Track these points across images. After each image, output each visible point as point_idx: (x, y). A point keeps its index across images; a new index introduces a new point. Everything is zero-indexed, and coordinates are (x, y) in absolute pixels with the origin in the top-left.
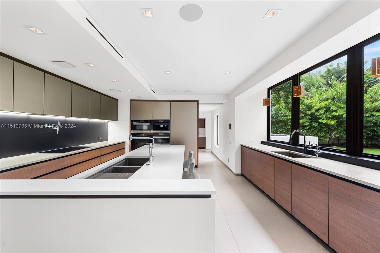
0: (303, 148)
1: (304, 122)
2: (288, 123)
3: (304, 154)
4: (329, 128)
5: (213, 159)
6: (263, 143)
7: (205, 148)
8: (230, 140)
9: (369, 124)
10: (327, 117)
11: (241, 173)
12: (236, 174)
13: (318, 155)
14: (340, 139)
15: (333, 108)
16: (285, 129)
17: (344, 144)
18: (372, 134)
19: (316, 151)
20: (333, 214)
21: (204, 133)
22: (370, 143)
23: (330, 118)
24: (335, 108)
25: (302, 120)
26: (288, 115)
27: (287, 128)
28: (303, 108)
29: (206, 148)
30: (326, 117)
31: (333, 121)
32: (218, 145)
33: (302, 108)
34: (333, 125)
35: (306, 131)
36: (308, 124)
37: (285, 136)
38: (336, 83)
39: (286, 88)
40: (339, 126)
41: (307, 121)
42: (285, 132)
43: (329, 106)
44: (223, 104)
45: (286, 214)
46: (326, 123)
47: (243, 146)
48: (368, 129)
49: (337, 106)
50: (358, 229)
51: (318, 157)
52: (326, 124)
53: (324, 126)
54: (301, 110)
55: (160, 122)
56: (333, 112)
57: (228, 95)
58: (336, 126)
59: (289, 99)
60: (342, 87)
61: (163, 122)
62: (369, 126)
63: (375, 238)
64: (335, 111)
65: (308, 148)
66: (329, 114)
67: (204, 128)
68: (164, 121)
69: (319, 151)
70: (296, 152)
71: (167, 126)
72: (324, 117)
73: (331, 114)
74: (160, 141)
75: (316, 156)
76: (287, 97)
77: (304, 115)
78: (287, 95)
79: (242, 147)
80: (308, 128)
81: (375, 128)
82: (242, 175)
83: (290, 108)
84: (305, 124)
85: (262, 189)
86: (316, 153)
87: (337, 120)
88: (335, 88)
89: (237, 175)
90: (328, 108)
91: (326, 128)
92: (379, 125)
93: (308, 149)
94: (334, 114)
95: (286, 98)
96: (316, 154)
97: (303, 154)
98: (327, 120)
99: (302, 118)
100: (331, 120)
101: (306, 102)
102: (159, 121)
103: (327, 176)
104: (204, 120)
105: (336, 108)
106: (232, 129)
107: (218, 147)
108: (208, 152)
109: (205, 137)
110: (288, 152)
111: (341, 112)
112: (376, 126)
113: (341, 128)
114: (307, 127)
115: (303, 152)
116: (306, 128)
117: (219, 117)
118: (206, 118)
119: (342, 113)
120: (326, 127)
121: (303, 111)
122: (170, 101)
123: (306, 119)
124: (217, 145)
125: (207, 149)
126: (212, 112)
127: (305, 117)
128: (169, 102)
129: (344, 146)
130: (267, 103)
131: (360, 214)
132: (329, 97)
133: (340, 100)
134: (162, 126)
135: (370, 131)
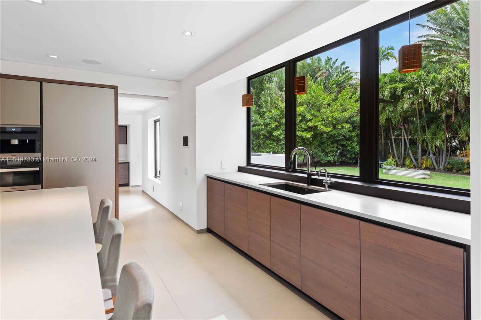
0: (306, 176)
1: (279, 135)
2: (260, 136)
3: (308, 185)
4: (304, 142)
5: (149, 207)
6: (241, 169)
7: (128, 185)
8: (186, 168)
9: (341, 138)
10: (303, 128)
11: (206, 228)
12: (197, 231)
13: (328, 185)
14: (314, 156)
15: (308, 116)
16: (256, 145)
17: (318, 163)
18: (342, 150)
19: (325, 180)
20: (368, 280)
21: (127, 154)
22: (340, 160)
23: (305, 130)
24: (310, 116)
25: (277, 131)
26: (260, 123)
27: (258, 143)
28: (278, 114)
29: (131, 184)
30: (301, 127)
31: (309, 134)
32: (158, 178)
33: (276, 114)
34: (308, 139)
35: (280, 146)
36: (283, 138)
37: (260, 155)
38: (311, 84)
39: (257, 83)
40: (314, 140)
41: (282, 133)
42: (256, 148)
43: (304, 113)
44: (168, 98)
45: (291, 290)
46: (301, 135)
47: (210, 177)
48: (339, 143)
49: (312, 114)
50: (404, 299)
51: (327, 189)
52: (301, 137)
53: (299, 139)
54: (276, 118)
55: (8, 130)
56: (308, 121)
57: (179, 81)
58: (312, 140)
59: (261, 100)
60: (316, 89)
61: (20, 130)
62: (340, 140)
63: (427, 308)
64: (310, 120)
65: (314, 175)
66: (305, 124)
67: (127, 144)
68: (21, 128)
69: (328, 179)
70: (295, 183)
71: (33, 142)
72: (299, 128)
73: (306, 124)
74: (10, 179)
75: (324, 187)
76: (258, 96)
77: (279, 124)
78: (259, 93)
79: (208, 178)
80: (283, 143)
81: (344, 142)
82: (209, 230)
83: (261, 114)
84: (279, 136)
85: (247, 253)
86: (324, 182)
87: (313, 132)
88: (310, 90)
89: (200, 232)
90: (303, 116)
91: (301, 143)
92: (347, 138)
93: (312, 177)
94: (310, 124)
95: (257, 98)
96: (325, 185)
97: (306, 185)
98: (303, 132)
99: (276, 129)
100: (306, 132)
101: (281, 106)
102: (6, 127)
103: (358, 221)
104: (125, 128)
105: (312, 117)
106: (188, 148)
107: (157, 180)
108: (136, 193)
109: (129, 163)
110: (284, 183)
111: (316, 122)
112: (345, 139)
113: (316, 143)
114: (282, 141)
115: (307, 182)
116: (280, 143)
117: (158, 123)
118: (129, 125)
119: (316, 124)
120: (301, 141)
121: (278, 118)
122: (42, 81)
123: (281, 130)
124: (156, 178)
125: (132, 186)
126: (144, 113)
127: (279, 128)
128: (39, 83)
129: (318, 165)
130: (249, 101)
131: (406, 276)
132: (304, 101)
133: (314, 107)
134: (16, 142)
135: (340, 146)
